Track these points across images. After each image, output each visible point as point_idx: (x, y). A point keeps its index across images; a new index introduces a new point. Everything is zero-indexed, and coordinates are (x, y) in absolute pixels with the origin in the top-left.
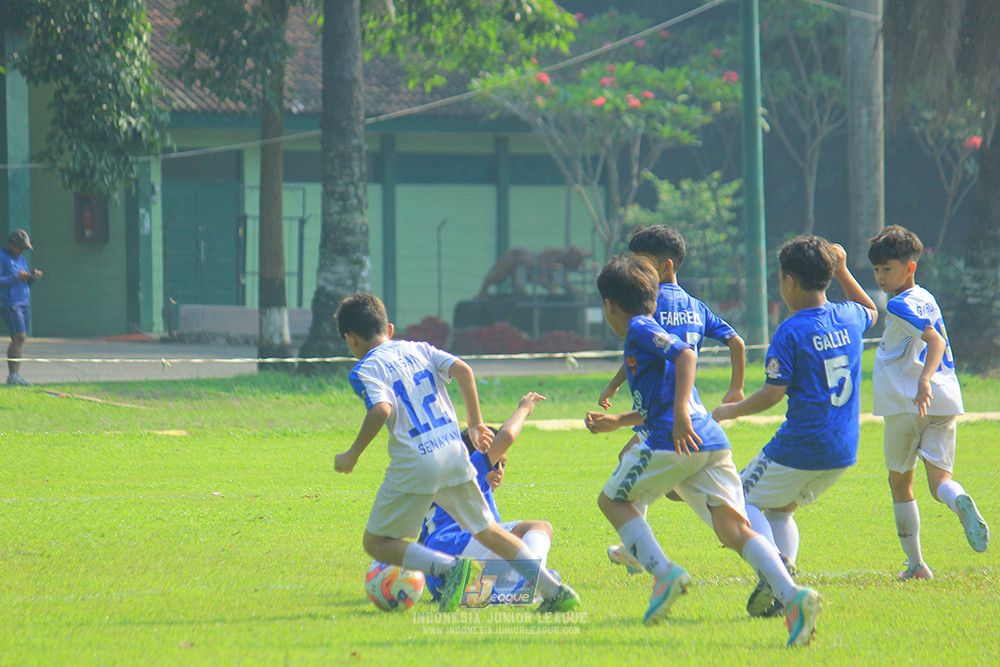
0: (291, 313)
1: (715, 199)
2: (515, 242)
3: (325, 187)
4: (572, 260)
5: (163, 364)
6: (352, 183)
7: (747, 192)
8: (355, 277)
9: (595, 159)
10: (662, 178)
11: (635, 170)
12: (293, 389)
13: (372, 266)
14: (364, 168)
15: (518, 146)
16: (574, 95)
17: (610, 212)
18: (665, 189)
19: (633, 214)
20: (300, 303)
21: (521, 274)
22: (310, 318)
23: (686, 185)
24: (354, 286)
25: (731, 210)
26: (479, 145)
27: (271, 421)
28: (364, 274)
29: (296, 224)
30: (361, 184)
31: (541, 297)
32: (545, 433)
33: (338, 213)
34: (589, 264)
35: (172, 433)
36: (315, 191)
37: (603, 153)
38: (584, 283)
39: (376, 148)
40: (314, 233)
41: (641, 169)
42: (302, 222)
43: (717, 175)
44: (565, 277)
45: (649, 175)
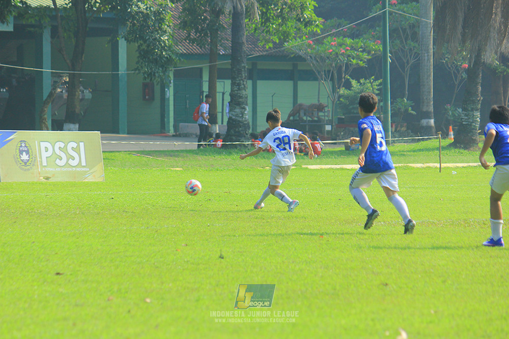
0: (219, 126)
1: (372, 86)
2: (300, 101)
3: (232, 81)
4: (320, 108)
5: (175, 144)
6: (242, 80)
7: (384, 84)
8: (243, 114)
9: (329, 71)
10: (353, 79)
11: (343, 76)
12: (220, 153)
13: (248, 110)
14: (246, 75)
15: (301, 67)
16: (321, 48)
17: (334, 90)
18: (354, 83)
19: (342, 91)
20: (222, 123)
21: (302, 113)
22: (226, 128)
23: (362, 81)
24: (242, 116)
25: (378, 90)
26: (287, 66)
27: (212, 165)
28: (246, 112)
29: (221, 94)
30: (245, 80)
31: (309, 120)
32: (311, 169)
33: (237, 90)
34: (326, 109)
35: (177, 169)
36: (228, 83)
37: (332, 69)
38: (325, 116)
39: (250, 67)
40: (228, 98)
41: (345, 76)
42: (223, 94)
43: (373, 77)
44: (318, 114)
45: (348, 77)
